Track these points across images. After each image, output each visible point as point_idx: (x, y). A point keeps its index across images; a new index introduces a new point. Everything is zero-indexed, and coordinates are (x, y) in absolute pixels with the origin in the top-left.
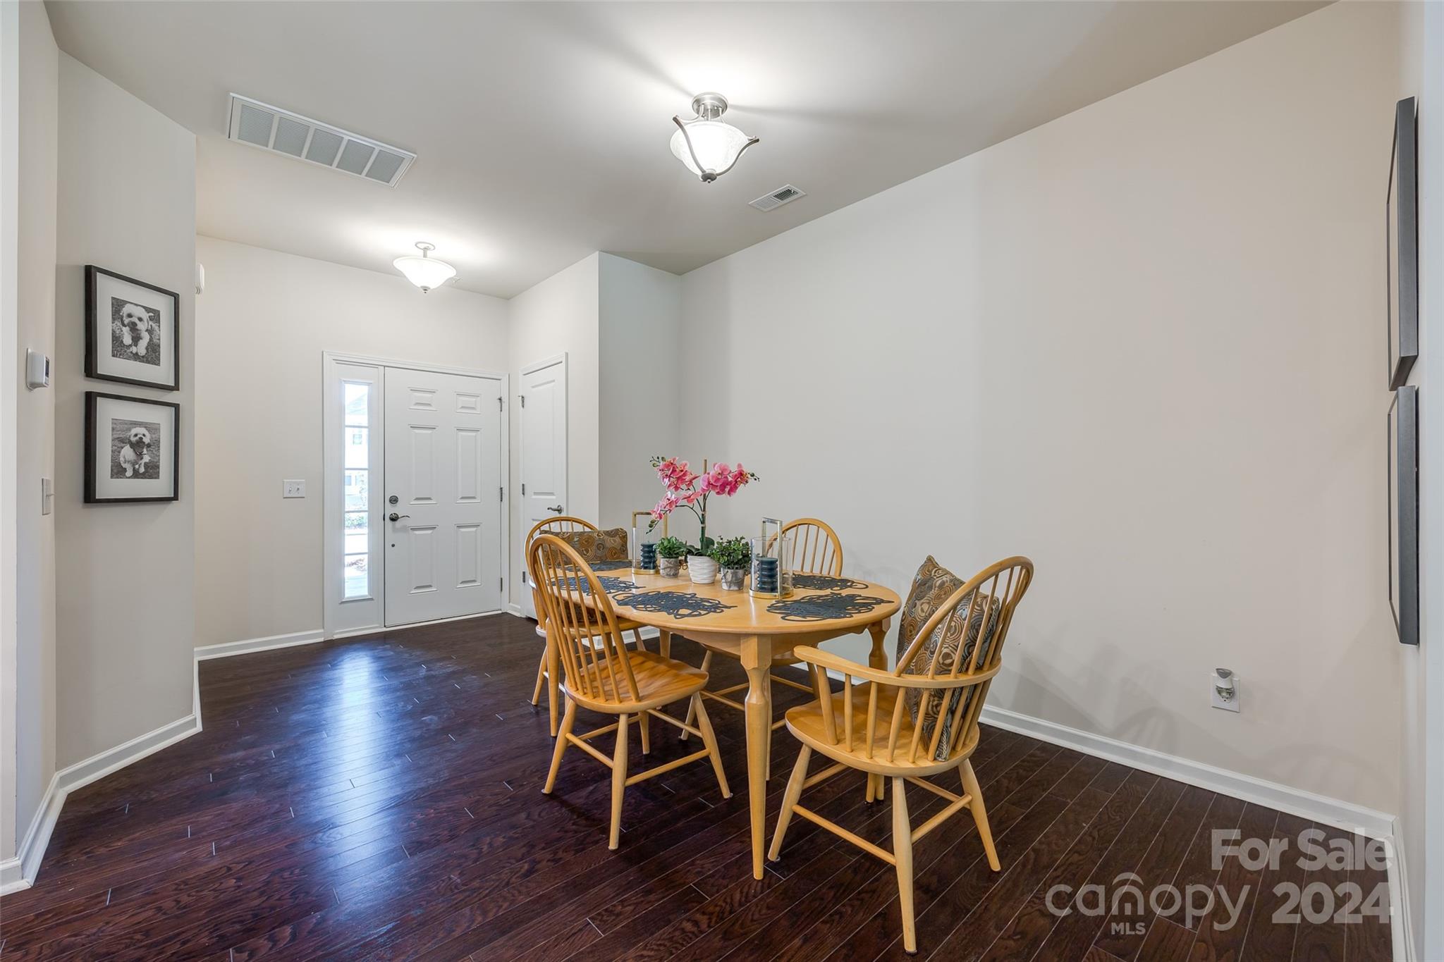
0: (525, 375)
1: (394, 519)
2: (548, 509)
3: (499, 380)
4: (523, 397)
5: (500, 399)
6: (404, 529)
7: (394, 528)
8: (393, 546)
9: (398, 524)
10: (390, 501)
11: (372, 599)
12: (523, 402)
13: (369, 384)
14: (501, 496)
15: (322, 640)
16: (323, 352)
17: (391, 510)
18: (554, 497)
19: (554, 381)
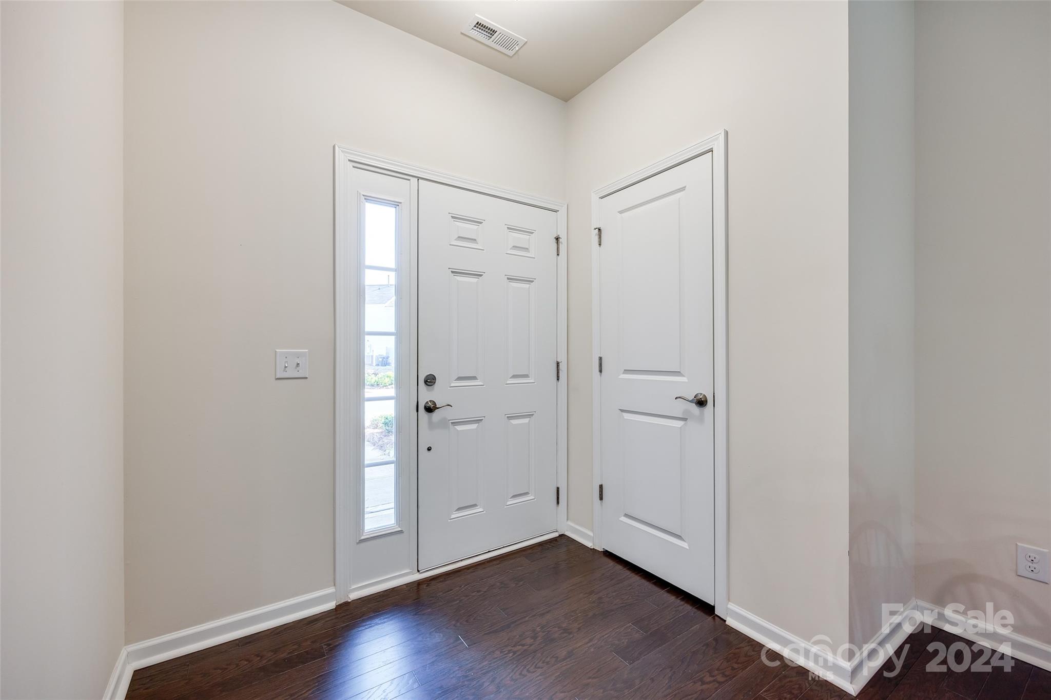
0: (602, 198)
1: (429, 409)
2: (676, 399)
3: (556, 211)
4: (599, 229)
5: (557, 239)
6: (444, 423)
7: (430, 422)
8: (429, 449)
9: (436, 415)
10: (426, 382)
11: (401, 532)
12: (600, 237)
13: (396, 204)
14: (558, 373)
15: (331, 605)
16: (334, 147)
17: (426, 395)
18: (684, 379)
19: (683, 189)
